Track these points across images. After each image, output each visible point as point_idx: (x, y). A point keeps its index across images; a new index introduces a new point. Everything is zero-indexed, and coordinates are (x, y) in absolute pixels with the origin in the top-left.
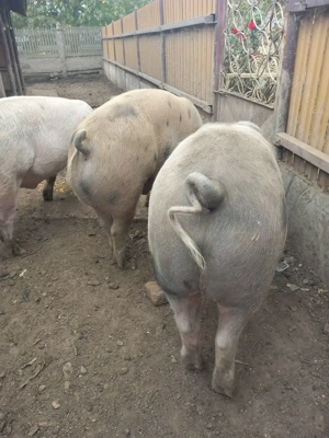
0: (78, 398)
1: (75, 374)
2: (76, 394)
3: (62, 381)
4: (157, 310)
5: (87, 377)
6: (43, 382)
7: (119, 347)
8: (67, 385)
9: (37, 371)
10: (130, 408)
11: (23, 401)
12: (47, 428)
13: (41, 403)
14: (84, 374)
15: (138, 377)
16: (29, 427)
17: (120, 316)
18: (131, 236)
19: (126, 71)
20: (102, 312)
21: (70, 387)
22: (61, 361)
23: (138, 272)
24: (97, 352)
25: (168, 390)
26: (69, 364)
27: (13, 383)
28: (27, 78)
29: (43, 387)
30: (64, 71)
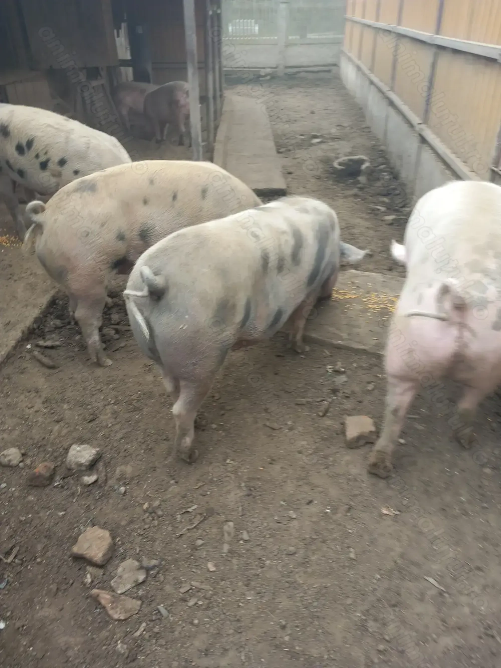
0: (236, 567)
1: (237, 538)
2: (234, 561)
3: (220, 541)
5: (249, 545)
6: (200, 537)
7: (291, 519)
8: (226, 548)
9: (196, 522)
10: (290, 597)
11: (179, 551)
12: (199, 590)
13: (196, 560)
14: (246, 541)
15: (305, 563)
16: (181, 582)
17: (298, 479)
19: (372, 83)
20: (277, 467)
21: (230, 551)
22: (223, 518)
24: (265, 518)
25: (338, 589)
26: (231, 524)
27: (170, 528)
28: (228, 74)
29: (200, 542)
30: (281, 66)
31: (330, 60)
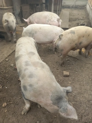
4: (63, 77)
18: (67, 59)
23: (64, 68)
30: (74, 5)
31: (85, 4)
